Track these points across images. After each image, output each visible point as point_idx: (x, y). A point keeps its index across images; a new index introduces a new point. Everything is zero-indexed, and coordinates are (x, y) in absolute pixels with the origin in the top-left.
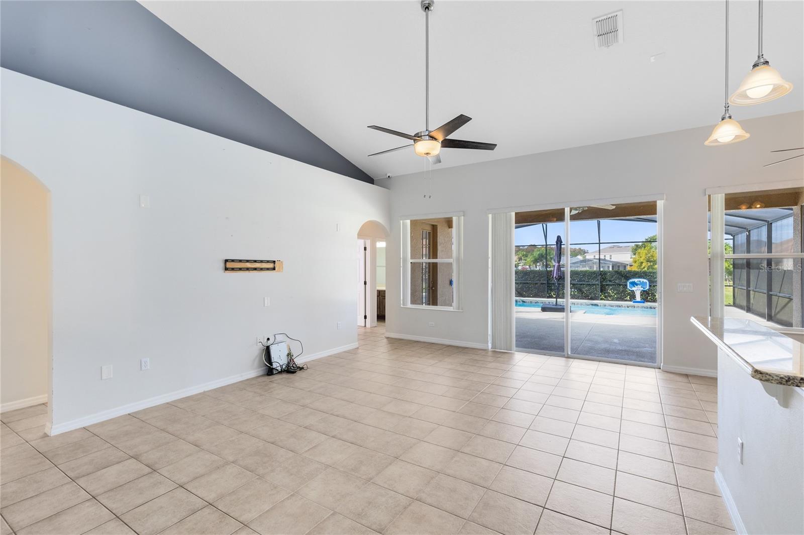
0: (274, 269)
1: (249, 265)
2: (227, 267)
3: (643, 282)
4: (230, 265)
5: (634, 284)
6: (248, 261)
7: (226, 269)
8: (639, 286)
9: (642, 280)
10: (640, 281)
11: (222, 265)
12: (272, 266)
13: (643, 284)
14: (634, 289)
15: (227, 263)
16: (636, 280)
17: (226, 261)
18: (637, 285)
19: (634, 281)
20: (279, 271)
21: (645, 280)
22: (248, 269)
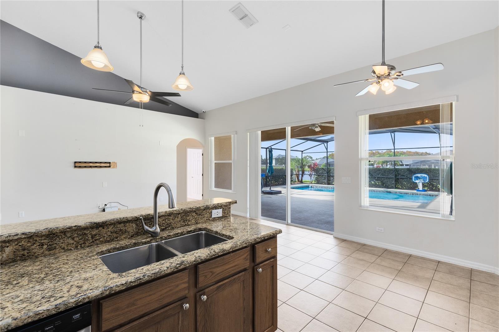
0: (110, 167)
1: (91, 165)
2: (76, 166)
3: (424, 176)
4: (78, 165)
5: (417, 178)
6: (91, 162)
7: (75, 167)
8: (421, 179)
9: (423, 175)
10: (422, 176)
11: (73, 165)
12: (108, 165)
13: (424, 178)
14: (417, 181)
15: (76, 164)
16: (419, 175)
17: (75, 162)
18: (420, 178)
19: (418, 176)
20: (114, 168)
21: (425, 175)
22: (91, 167)
